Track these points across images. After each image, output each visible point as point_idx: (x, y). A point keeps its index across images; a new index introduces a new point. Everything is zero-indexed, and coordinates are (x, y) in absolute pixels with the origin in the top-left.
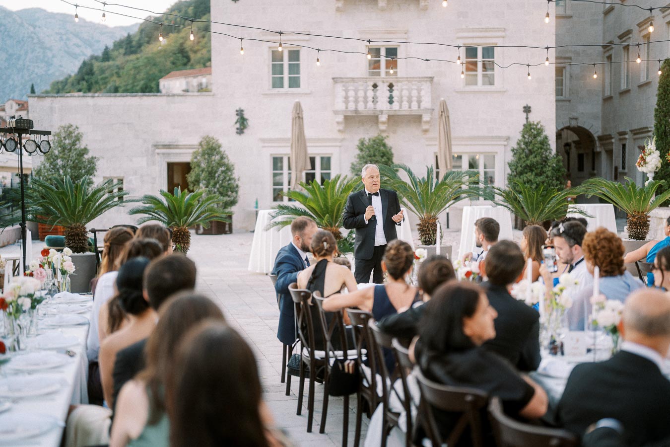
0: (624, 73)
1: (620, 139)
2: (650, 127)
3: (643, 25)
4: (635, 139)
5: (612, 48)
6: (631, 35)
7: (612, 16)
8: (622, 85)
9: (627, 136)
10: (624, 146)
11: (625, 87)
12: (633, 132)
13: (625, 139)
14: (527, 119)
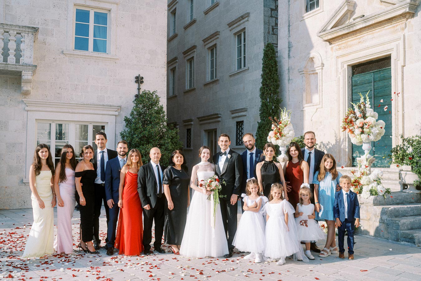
0: (188, 78)
1: (185, 125)
2: (220, 114)
3: (208, 40)
4: (201, 124)
5: (177, 62)
6: (195, 50)
7: (175, 41)
8: (186, 87)
9: (192, 123)
10: (189, 131)
11: (189, 88)
12: (200, 119)
13: (191, 125)
14: (139, 89)
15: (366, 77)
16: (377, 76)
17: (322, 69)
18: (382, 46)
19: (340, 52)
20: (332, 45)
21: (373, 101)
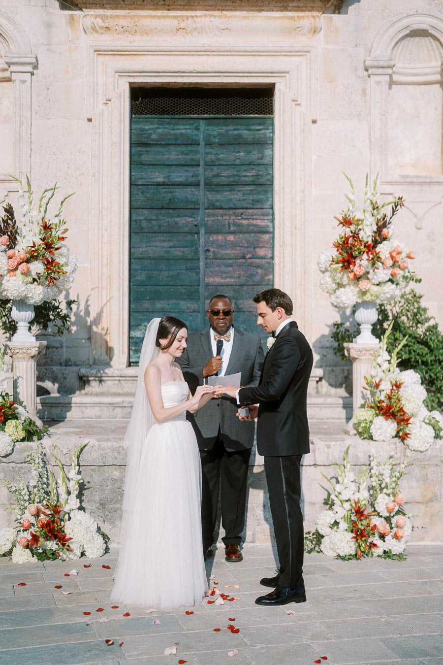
15: (182, 127)
16: (216, 130)
17: (32, 74)
18: (252, 58)
19: (107, 41)
20: (77, 13)
21: (201, 195)
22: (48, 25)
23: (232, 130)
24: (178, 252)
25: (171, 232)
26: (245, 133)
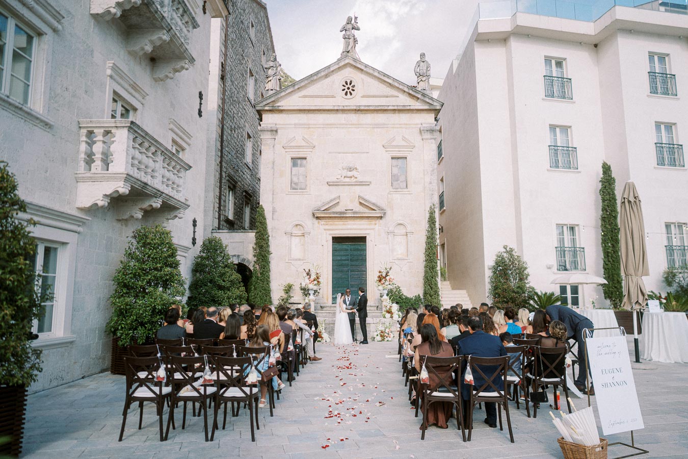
14: (194, 232)
15: (344, 246)
16: (352, 247)
18: (360, 231)
19: (327, 227)
20: (320, 221)
21: (349, 262)
22: (313, 224)
23: (356, 247)
24: (344, 276)
25: (342, 271)
26: (360, 248)
